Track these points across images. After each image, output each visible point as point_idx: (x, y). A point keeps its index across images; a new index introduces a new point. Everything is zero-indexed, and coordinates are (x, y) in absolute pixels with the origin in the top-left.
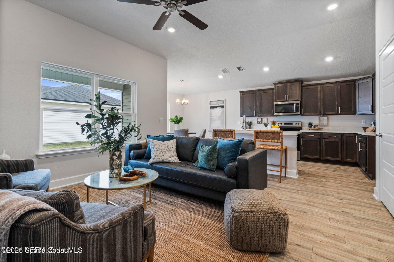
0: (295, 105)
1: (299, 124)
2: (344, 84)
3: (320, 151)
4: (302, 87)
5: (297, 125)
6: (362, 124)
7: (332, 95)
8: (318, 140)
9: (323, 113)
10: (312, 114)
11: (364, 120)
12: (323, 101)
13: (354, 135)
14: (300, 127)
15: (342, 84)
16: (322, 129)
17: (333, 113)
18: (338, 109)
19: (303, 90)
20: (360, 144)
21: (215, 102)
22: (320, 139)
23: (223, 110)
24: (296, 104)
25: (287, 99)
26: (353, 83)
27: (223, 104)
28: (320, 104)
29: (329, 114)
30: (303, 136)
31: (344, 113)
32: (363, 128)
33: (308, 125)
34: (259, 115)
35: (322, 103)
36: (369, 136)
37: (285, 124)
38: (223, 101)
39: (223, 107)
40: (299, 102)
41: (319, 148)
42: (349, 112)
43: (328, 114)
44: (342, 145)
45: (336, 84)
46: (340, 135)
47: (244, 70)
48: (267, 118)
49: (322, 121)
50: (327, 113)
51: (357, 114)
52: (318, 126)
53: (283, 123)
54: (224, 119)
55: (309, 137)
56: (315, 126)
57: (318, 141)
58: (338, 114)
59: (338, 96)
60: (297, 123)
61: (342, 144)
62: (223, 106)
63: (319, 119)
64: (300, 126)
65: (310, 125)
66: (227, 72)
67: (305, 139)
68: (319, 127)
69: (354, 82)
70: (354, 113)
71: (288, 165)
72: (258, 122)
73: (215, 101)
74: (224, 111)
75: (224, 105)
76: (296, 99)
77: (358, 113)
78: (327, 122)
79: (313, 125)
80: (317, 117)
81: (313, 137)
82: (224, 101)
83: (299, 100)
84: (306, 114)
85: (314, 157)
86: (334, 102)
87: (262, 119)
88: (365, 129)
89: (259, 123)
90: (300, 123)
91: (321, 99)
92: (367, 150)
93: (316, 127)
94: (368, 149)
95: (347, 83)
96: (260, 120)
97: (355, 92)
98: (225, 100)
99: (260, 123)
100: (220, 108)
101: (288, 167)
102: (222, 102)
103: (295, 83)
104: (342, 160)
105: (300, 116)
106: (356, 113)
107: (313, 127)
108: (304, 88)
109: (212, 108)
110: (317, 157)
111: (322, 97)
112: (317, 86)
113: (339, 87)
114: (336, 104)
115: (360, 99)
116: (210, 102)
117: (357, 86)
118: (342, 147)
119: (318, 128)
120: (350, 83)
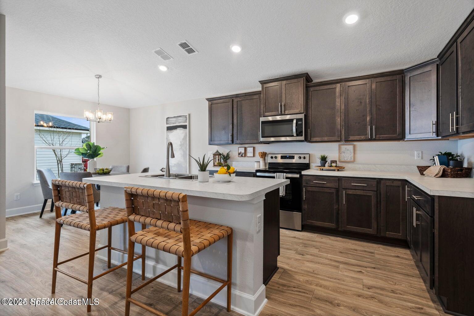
0: (295, 122)
1: (304, 158)
2: (382, 79)
3: (338, 214)
4: (307, 88)
5: (302, 161)
6: (416, 158)
7: (361, 102)
8: (333, 191)
9: (345, 138)
10: (326, 139)
11: (419, 152)
12: (345, 113)
13: (400, 182)
14: (308, 163)
15: (378, 79)
16: (344, 168)
17: (363, 137)
18: (371, 129)
19: (310, 93)
20: (415, 209)
21: (174, 119)
22: (337, 190)
23: (186, 133)
24: (298, 120)
25: (281, 111)
26: (398, 77)
27: (186, 122)
28: (339, 119)
29: (355, 139)
30: (307, 184)
31: (383, 137)
32: (418, 167)
33: (320, 160)
34: (238, 142)
35: (343, 117)
36: (439, 196)
37: (282, 157)
38: (186, 117)
39: (186, 128)
40: (302, 116)
41: (336, 207)
42: (391, 136)
43: (353, 139)
44: (378, 203)
45: (367, 80)
46: (374, 184)
47: (196, 53)
48: (254, 148)
49: (344, 153)
50: (351, 138)
51: (405, 140)
52: (336, 162)
53: (279, 156)
54: (187, 150)
55: (318, 185)
56: (331, 163)
57: (334, 193)
58: (371, 140)
59: (371, 102)
60: (302, 156)
61: (379, 200)
62: (186, 126)
63: (340, 149)
64: (306, 161)
65: (324, 159)
66: (169, 58)
67: (310, 190)
68: (339, 164)
69: (400, 76)
70: (401, 137)
71: (237, 277)
72: (239, 154)
73: (174, 117)
74: (186, 135)
75: (187, 124)
76: (297, 111)
77: (408, 136)
78: (352, 155)
79: (329, 160)
80: (335, 146)
81: (324, 186)
82: (188, 117)
83: (302, 113)
84: (315, 139)
85: (327, 225)
86: (365, 116)
87: (245, 149)
88: (422, 170)
89: (240, 156)
90: (307, 156)
91: (342, 111)
92: (434, 233)
93: (334, 165)
94: (436, 232)
95: (389, 78)
96: (242, 150)
97: (403, 96)
98: (189, 115)
99: (242, 156)
100: (182, 129)
101: (235, 285)
102: (185, 119)
103: (296, 80)
104: (377, 233)
105: (305, 143)
106: (405, 137)
107: (327, 165)
108: (312, 89)
109: (170, 129)
110: (332, 225)
111: (343, 107)
112: (334, 86)
113: (374, 86)
114: (368, 119)
115: (413, 109)
116: (168, 118)
117: (406, 82)
118: (377, 207)
119: (336, 166)
120: (394, 77)
